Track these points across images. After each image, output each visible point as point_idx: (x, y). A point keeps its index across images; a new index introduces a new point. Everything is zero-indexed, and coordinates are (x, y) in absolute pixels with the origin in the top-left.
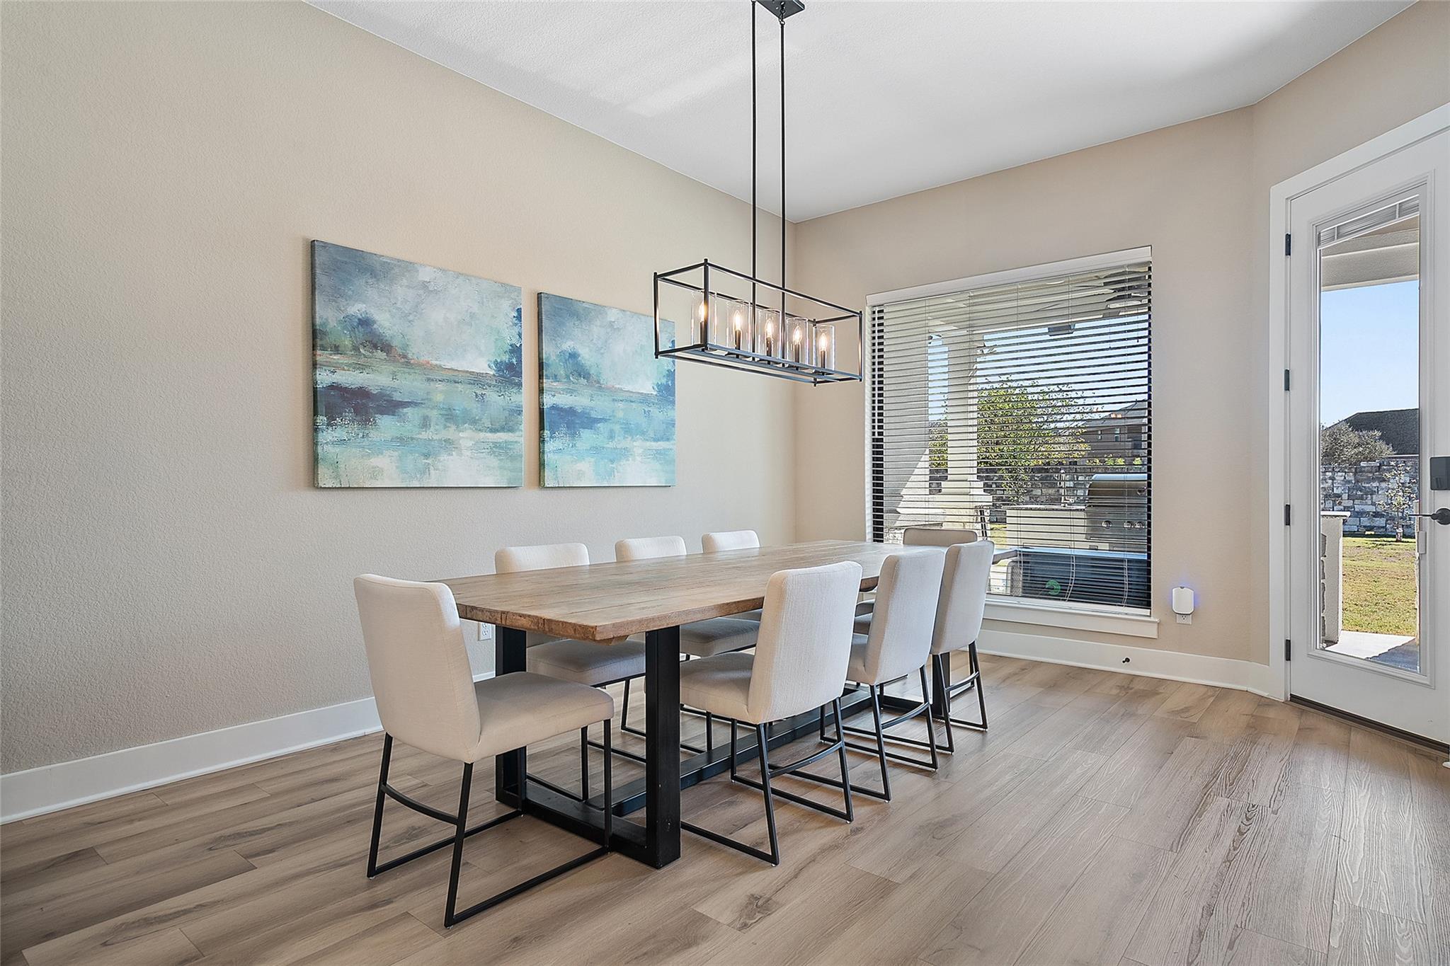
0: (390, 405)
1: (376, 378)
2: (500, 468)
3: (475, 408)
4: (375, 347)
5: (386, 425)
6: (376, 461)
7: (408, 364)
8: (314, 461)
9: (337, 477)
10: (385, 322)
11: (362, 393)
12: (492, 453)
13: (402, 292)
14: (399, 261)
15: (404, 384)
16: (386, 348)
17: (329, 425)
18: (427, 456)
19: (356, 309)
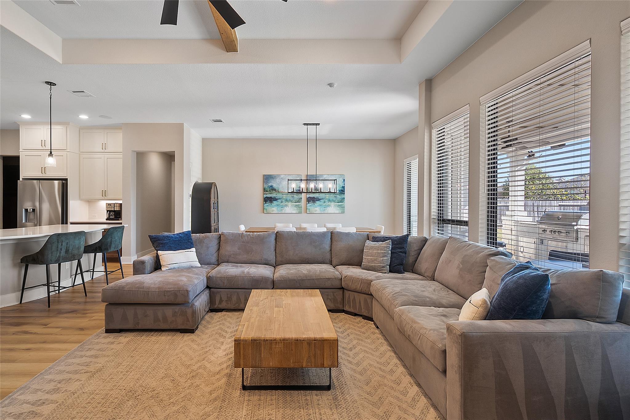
0: (276, 199)
1: (273, 195)
2: (297, 209)
3: (292, 199)
4: (273, 190)
5: (275, 203)
6: (273, 209)
7: (279, 192)
8: (264, 209)
9: (267, 211)
10: (275, 186)
11: (271, 198)
12: (295, 207)
13: (278, 180)
14: (277, 175)
15: (278, 196)
16: (275, 190)
17: (266, 203)
18: (282, 208)
19: (270, 184)
